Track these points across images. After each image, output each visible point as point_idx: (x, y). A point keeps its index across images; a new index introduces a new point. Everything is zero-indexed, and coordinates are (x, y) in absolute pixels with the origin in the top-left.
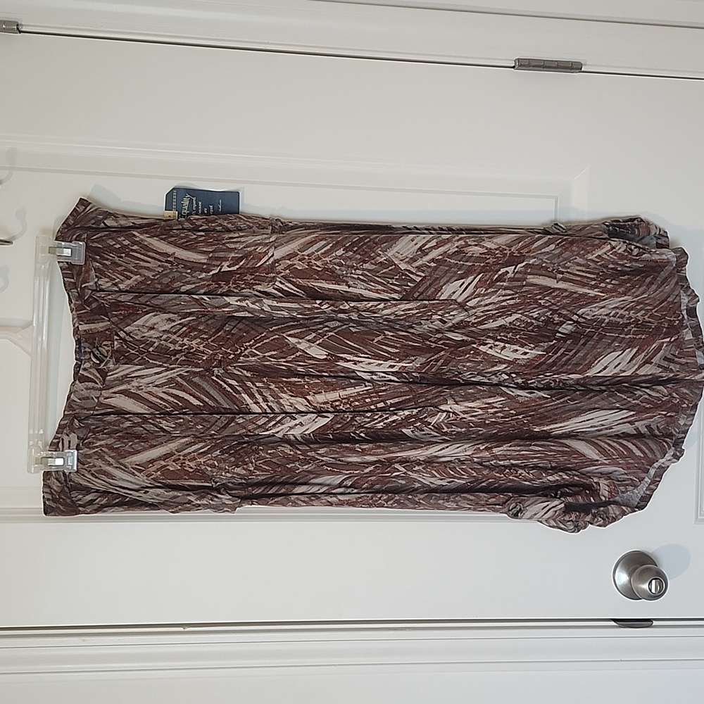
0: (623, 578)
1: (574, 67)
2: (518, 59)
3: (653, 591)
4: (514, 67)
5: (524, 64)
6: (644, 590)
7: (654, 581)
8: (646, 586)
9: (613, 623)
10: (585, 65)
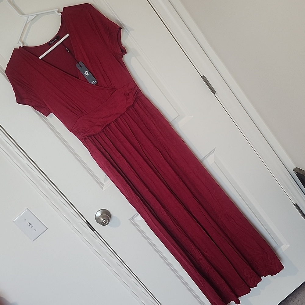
0: (99, 214)
1: (214, 92)
2: (204, 76)
3: (103, 222)
4: (201, 77)
5: (204, 78)
6: (101, 220)
7: (105, 220)
8: (102, 219)
9: (86, 222)
10: (216, 94)
